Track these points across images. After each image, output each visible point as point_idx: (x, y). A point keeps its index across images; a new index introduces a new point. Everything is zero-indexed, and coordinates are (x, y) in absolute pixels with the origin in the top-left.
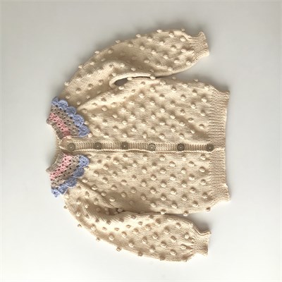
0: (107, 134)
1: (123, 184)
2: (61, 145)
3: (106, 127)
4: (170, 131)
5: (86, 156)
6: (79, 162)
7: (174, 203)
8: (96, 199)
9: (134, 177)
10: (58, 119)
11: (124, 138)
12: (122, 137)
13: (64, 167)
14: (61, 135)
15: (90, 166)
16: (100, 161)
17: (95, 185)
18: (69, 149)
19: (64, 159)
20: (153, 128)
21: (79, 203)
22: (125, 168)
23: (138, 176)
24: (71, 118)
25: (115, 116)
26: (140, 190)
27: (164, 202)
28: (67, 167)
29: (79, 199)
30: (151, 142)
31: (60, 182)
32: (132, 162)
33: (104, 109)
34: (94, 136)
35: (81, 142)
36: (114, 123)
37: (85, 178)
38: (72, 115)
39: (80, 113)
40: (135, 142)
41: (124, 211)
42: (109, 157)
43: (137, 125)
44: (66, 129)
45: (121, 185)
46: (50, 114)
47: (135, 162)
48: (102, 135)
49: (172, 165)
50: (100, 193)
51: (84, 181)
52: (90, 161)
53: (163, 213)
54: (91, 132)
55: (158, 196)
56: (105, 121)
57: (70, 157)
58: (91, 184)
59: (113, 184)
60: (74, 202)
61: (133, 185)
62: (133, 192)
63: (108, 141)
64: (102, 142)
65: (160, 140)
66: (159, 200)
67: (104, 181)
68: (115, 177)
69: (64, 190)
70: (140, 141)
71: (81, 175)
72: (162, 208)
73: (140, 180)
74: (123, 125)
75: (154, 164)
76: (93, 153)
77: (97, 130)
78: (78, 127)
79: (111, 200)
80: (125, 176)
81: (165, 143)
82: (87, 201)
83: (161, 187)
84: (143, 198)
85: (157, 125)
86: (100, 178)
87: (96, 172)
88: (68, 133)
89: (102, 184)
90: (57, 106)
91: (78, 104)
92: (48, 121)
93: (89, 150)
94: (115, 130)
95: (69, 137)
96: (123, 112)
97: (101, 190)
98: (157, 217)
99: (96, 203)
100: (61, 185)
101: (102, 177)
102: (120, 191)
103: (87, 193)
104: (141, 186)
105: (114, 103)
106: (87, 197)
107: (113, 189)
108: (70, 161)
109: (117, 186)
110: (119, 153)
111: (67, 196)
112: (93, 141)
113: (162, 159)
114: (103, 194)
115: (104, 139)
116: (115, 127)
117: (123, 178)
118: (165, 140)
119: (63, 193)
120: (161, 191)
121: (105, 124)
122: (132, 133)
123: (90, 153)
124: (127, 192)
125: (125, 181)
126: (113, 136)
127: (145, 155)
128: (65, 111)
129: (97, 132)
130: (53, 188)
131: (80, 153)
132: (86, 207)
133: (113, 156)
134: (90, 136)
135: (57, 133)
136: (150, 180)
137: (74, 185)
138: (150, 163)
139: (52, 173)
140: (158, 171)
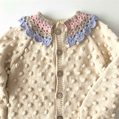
0: (69, 59)
1: (30, 73)
2: (60, 23)
3: (75, 59)
4: (72, 110)
5: (51, 43)
6: (47, 38)
7: (16, 114)
8: (17, 52)
9: (36, 82)
10: (81, 20)
11: (66, 73)
12: (67, 71)
13: (42, 26)
14: (68, 23)
15: (44, 47)
16: (47, 54)
17: (29, 50)
18: (57, 30)
19: (48, 26)
20: (75, 96)
21: (14, 38)
22: (43, 74)
23: (36, 85)
24: (82, 31)
25: (83, 66)
26: (26, 87)
27: (16, 106)
28: (42, 29)
29: (17, 39)
30: (64, 95)
31: (30, 23)
32: (48, 80)
33: (89, 57)
34: (67, 49)
35: (62, 39)
36: (78, 65)
37: (34, 43)
38: (84, 31)
39: (86, 38)
40: (63, 82)
41: (8, 75)
42: (51, 61)
43: (77, 83)
44: (72, 27)
45: (29, 71)
46: (84, 14)
47: (47, 83)
48: (68, 56)
49: (45, 112)
50: (22, 55)
51: (32, 42)
52: (47, 47)
53: (8, 105)
54: (70, 46)
55: (21, 101)
56: (80, 58)
57: (50, 31)
58: (29, 47)
59: (30, 65)
60: (15, 35)
61: (29, 81)
62: (24, 81)
63: (64, 60)
64: (63, 56)
65: (65, 102)
66: (18, 102)
67: (32, 58)
68: (35, 66)
69: (24, 27)
70: (64, 86)
71: (36, 40)
72: (12, 104)
73: (33, 87)
74: (76, 72)
75: (46, 98)
76: (54, 49)
77: (72, 52)
78: (75, 36)
79: (16, 65)
80: (36, 74)
81: (63, 106)
82: (16, 45)
83: (28, 103)
84: (19, 90)
85: (77, 99)
86: (34, 55)
87: (39, 51)
88: (69, 29)
89: (30, 56)
90: (91, 19)
91: (93, 36)
92: (79, 12)
93: (56, 45)
94: (72, 66)
95: (66, 29)
96: (87, 72)
97: (25, 55)
98: (5, 101)
99: (14, 52)
100: (28, 24)
101: (36, 56)
102: (25, 71)
103: (22, 45)
104: (29, 87)
105: (94, 65)
106: (19, 45)
107: (26, 65)
108: (47, 31)
109: (28, 68)
110: (54, 70)
111: (19, 29)
112: (63, 49)
113: (50, 104)
114: (21, 58)
115: (65, 57)
116: (75, 66)
117: (34, 73)
118: (65, 106)
119: (21, 26)
120: (25, 104)
121: (77, 58)
122: (70, 79)
123: (54, 47)
124: (24, 76)
125: (32, 74)
126: (67, 64)
127: (53, 90)
128: (87, 26)
129: (70, 51)
130: (25, 18)
131: (53, 38)
132: (11, 45)
133: (52, 64)
134: (68, 46)
135: (70, 20)
136: (34, 95)
137: (28, 34)
138: (47, 95)
139: (37, 17)
140: (40, 101)
